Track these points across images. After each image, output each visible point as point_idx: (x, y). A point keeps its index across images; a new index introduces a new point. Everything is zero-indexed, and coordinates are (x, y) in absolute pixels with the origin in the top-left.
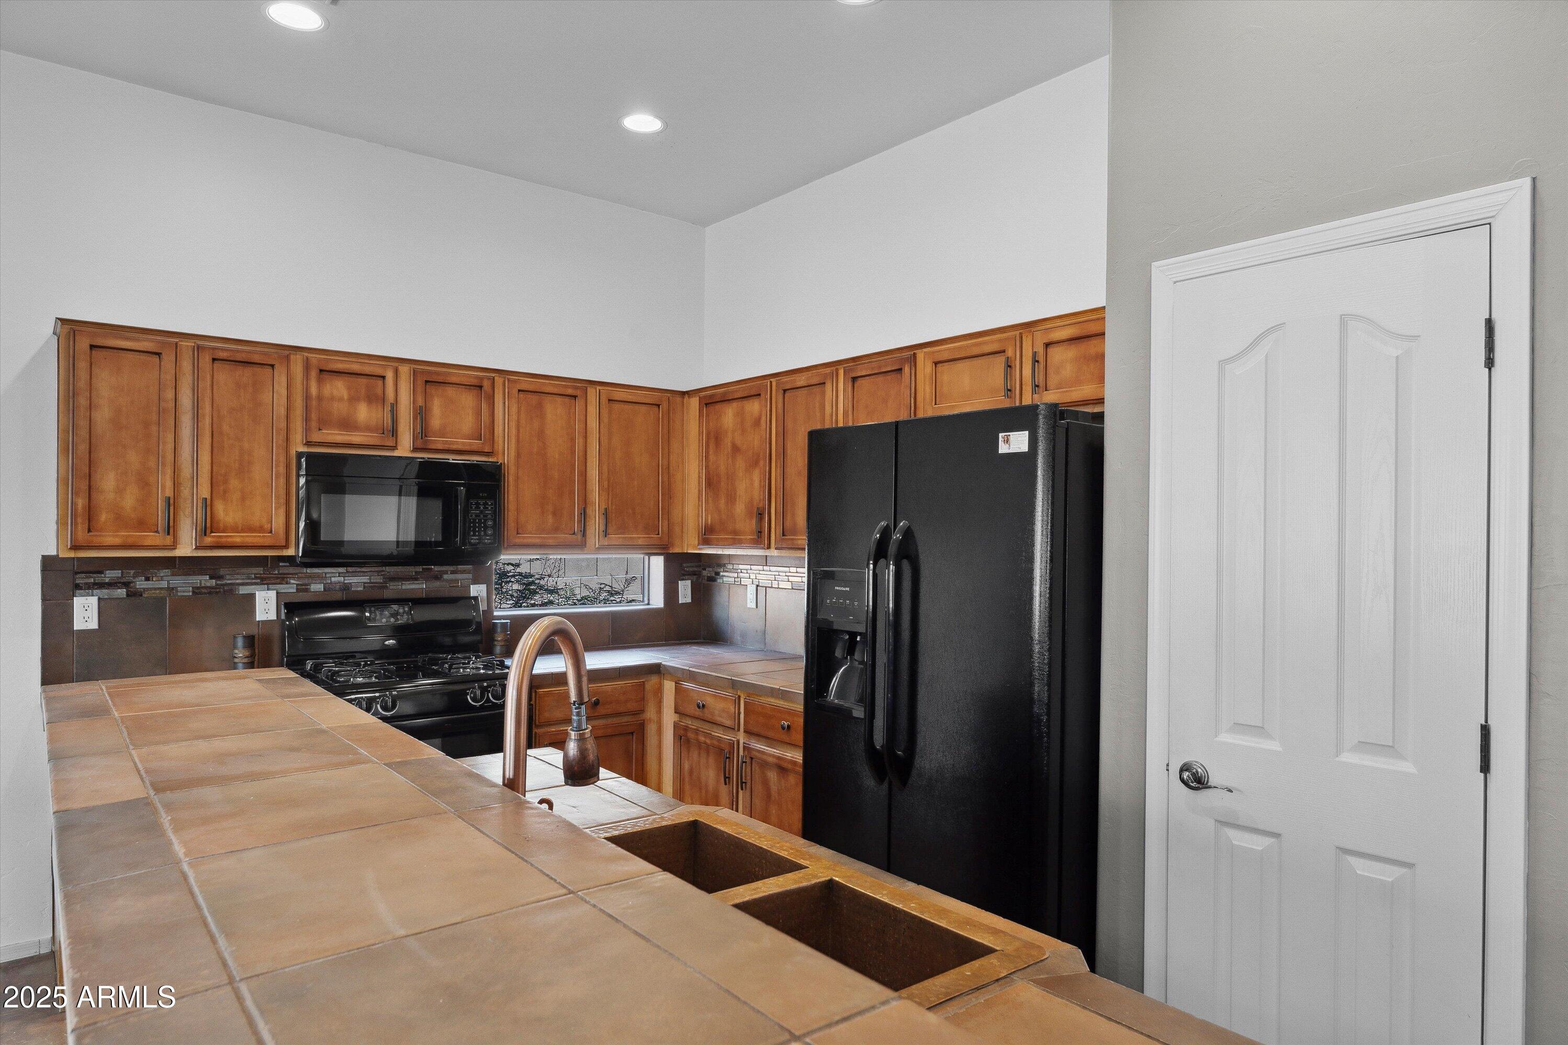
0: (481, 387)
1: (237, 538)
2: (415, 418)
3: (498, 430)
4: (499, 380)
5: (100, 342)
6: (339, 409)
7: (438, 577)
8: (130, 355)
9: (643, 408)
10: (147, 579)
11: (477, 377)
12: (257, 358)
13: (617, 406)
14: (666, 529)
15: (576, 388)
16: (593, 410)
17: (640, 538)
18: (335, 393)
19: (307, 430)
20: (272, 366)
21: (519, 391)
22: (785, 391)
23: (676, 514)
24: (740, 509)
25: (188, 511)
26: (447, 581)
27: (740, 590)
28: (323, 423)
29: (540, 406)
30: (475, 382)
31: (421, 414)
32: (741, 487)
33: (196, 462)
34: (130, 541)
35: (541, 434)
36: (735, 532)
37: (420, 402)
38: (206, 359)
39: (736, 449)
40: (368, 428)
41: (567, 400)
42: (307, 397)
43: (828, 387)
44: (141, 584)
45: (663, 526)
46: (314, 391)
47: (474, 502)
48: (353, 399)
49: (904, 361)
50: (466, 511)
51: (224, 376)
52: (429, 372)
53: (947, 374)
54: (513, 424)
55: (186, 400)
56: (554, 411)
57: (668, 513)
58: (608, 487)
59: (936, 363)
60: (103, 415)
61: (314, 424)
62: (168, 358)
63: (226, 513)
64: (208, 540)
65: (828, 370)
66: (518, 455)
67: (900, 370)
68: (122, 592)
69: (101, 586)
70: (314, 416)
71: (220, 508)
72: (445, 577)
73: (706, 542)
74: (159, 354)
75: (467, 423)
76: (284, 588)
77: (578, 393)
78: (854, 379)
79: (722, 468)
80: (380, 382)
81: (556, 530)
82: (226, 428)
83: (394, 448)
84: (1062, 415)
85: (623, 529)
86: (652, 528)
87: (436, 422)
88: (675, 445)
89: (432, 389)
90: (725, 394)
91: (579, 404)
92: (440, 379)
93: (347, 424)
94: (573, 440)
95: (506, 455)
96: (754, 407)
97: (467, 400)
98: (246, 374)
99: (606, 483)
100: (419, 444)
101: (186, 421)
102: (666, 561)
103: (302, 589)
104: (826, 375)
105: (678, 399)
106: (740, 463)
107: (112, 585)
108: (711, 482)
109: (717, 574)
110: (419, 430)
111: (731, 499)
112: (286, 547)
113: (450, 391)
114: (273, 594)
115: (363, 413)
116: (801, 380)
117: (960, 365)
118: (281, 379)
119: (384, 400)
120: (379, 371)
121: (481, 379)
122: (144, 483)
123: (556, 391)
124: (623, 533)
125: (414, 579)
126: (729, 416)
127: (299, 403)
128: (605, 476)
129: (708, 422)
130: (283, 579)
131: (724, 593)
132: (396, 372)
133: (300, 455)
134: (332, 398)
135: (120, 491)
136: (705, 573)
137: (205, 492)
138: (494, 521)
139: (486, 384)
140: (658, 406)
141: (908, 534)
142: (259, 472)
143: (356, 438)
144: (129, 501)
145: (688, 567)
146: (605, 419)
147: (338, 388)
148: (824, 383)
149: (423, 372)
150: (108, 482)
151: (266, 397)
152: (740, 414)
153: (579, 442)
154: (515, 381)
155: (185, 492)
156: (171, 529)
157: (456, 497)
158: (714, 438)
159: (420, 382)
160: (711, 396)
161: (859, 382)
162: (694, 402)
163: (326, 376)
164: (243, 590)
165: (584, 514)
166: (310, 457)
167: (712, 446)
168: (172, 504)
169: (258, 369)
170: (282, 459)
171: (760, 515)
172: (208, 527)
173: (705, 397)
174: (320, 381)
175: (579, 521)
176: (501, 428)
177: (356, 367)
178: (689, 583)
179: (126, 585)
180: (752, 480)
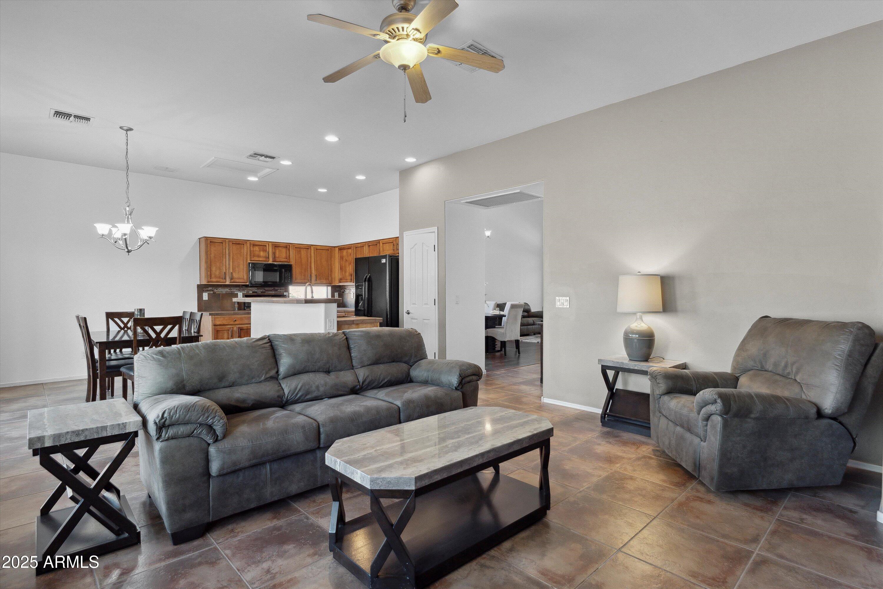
0: (287, 247)
1: (238, 281)
2: (273, 255)
3: (291, 257)
4: (291, 245)
5: (212, 241)
6: (257, 253)
7: (277, 290)
8: (217, 243)
9: (325, 251)
10: (217, 290)
11: (286, 245)
12: (241, 243)
13: (318, 250)
14: (331, 279)
15: (308, 246)
16: (312, 251)
17: (325, 281)
18: (256, 250)
19: (251, 258)
20: (244, 244)
21: (295, 248)
22: (356, 248)
23: (333, 276)
24: (347, 274)
25: (228, 275)
26: (279, 291)
27: (350, 294)
28: (254, 256)
29: (300, 251)
30: (286, 246)
31: (274, 254)
32: (348, 269)
33: (229, 264)
34: (218, 281)
35: (301, 257)
36: (347, 280)
37: (274, 251)
38: (231, 243)
39: (346, 260)
40: (263, 257)
41: (306, 249)
42: (251, 251)
43: (364, 247)
44: (216, 291)
45: (330, 278)
46: (252, 249)
47: (285, 273)
48: (260, 251)
49: (377, 243)
50: (284, 275)
51: (234, 247)
52: (276, 244)
53: (385, 245)
54: (294, 255)
55: (227, 252)
56: (303, 252)
57: (331, 275)
58: (317, 269)
59: (383, 244)
60: (212, 255)
61: (252, 256)
62: (224, 243)
63: (235, 275)
64: (232, 281)
65: (364, 243)
66: (295, 262)
67: (377, 245)
68: (212, 292)
69: (208, 291)
70: (252, 255)
71: (234, 274)
72: (278, 290)
73: (340, 282)
74: (222, 243)
75: (284, 255)
76: (244, 292)
77: (309, 248)
78: (369, 246)
79: (343, 265)
80: (265, 247)
81: (304, 279)
82: (235, 258)
83: (269, 261)
84: (391, 256)
85: (320, 279)
86: (327, 279)
87: (277, 255)
88: (333, 259)
89: (276, 248)
90: (344, 247)
91: (309, 250)
92: (278, 246)
93: (259, 256)
94: (308, 259)
95: (292, 262)
96: (350, 251)
97: (284, 250)
98: (238, 246)
99: (316, 269)
100: (274, 260)
101: (227, 256)
102: (331, 288)
103: (247, 292)
104: (364, 245)
105: (333, 248)
106: (347, 264)
107: (210, 291)
108: (341, 268)
109: (345, 291)
110: (274, 257)
111: (345, 272)
112: (247, 282)
113: (280, 248)
114: (241, 293)
115: (262, 254)
116: (359, 245)
117: (386, 244)
118: (245, 247)
119: (266, 251)
120: (265, 245)
121: (287, 245)
122: (220, 269)
123: (304, 247)
124: (320, 280)
125: (271, 291)
126: (345, 252)
127: (249, 252)
128: (316, 267)
129: (340, 254)
130: (244, 290)
131: (346, 295)
132: (269, 244)
133: (249, 263)
134: (256, 251)
135: (216, 271)
136: (342, 291)
137: (231, 271)
138: (290, 277)
139: (288, 246)
140: (328, 250)
141: (370, 276)
142: (241, 266)
143: (261, 259)
144: (217, 273)
145: (337, 289)
146: (315, 253)
147: (257, 248)
148: (363, 246)
149: (274, 244)
150: (214, 269)
151: (242, 251)
152: (347, 252)
153: (309, 259)
154: (294, 246)
155: (227, 271)
156: (225, 278)
157: (282, 272)
158: (342, 258)
159: (274, 247)
160: (341, 248)
161: (370, 246)
162: (337, 249)
163: (254, 246)
164: (236, 292)
165: (311, 275)
166: (252, 263)
167: (341, 259)
168: (225, 273)
169: (241, 245)
170: (246, 264)
171: (352, 275)
172: (232, 279)
173: (340, 248)
174: (253, 247)
175: (310, 277)
176: (291, 256)
177: (260, 244)
178: (337, 293)
179: (213, 291)
180: (350, 268)
